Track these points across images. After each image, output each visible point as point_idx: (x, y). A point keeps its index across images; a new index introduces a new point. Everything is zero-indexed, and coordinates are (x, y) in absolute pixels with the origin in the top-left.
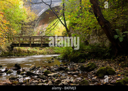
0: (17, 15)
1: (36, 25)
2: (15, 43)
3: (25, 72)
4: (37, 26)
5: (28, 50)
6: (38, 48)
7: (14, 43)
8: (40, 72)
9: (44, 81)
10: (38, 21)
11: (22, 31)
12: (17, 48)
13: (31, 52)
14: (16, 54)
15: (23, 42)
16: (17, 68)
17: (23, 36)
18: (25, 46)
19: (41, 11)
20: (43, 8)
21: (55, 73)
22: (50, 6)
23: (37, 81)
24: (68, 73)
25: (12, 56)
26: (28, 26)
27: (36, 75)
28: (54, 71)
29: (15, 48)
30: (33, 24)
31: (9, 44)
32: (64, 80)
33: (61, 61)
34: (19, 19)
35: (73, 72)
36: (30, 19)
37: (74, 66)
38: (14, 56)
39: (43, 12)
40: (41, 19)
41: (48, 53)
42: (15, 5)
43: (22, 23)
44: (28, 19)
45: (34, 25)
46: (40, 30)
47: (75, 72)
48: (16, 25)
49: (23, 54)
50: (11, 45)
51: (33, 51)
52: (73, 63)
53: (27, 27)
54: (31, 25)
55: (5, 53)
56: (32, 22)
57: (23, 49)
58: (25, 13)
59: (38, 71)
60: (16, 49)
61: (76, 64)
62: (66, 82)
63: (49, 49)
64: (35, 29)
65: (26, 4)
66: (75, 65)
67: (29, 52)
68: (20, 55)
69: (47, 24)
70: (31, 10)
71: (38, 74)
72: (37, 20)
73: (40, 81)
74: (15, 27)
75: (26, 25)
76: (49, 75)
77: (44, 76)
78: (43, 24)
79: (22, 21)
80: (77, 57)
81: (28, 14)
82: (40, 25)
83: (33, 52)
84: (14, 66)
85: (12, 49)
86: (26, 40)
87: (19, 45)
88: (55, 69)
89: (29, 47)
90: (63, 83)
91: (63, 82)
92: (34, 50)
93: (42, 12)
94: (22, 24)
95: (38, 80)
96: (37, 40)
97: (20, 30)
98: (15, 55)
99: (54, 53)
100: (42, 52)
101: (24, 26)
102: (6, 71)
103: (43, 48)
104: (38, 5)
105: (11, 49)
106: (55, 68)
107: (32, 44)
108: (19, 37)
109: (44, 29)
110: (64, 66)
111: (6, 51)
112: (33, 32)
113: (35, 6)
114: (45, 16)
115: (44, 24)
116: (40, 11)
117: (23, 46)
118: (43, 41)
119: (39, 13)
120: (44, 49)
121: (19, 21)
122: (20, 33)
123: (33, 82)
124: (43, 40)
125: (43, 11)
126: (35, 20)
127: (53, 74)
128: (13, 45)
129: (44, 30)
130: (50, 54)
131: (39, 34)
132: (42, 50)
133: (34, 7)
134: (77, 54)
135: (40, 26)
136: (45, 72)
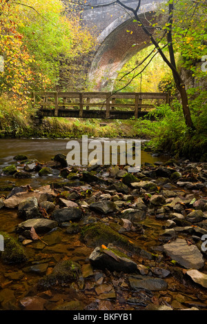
0: (50, 40)
1: (93, 64)
2: (47, 107)
3: (78, 175)
4: (95, 67)
5: (74, 125)
6: (97, 121)
7: (44, 107)
8: (112, 177)
9: (126, 196)
10: (97, 54)
11: (61, 80)
12: (51, 119)
13: (81, 129)
14: (49, 132)
15: (64, 107)
16: (59, 164)
17: (64, 91)
18: (69, 114)
19: (107, 29)
20: (111, 20)
21: (149, 182)
22: (135, 12)
23: (109, 196)
24: (178, 183)
25: (40, 137)
26: (74, 67)
27: (103, 181)
28: (144, 177)
29: (45, 119)
30: (86, 62)
31: (33, 110)
32: (173, 199)
33: (154, 155)
34: (54, 49)
35: (192, 184)
36: (79, 48)
37: (190, 168)
38: (44, 138)
39: (112, 30)
40: (106, 49)
41: (120, 134)
42: (44, 13)
43: (61, 59)
44: (75, 50)
45: (88, 66)
46: (102, 78)
47: (195, 184)
48: (48, 64)
49: (63, 134)
50: (37, 112)
51: (86, 129)
52: (186, 161)
53: (72, 70)
54: (80, 64)
55: (26, 129)
56: (84, 57)
57: (63, 121)
58: (67, 33)
59: (106, 174)
60: (48, 122)
61: (196, 166)
62: (178, 203)
63: (122, 125)
64: (90, 74)
65: (70, 11)
66: (193, 166)
67: (76, 129)
68: (58, 136)
69: (119, 63)
70: (81, 25)
71: (107, 181)
72: (96, 52)
73: (117, 196)
74: (46, 69)
75: (69, 65)
76: (134, 184)
77: (125, 186)
78: (111, 61)
79: (61, 55)
80: (197, 147)
81: (74, 37)
82: (103, 64)
83: (86, 131)
84: (52, 160)
85: (41, 122)
86: (70, 102)
87: (56, 114)
88: (145, 172)
89: (77, 119)
90: (169, 205)
91: (169, 203)
92: (87, 126)
93: (109, 30)
94: (61, 62)
95: (111, 194)
96: (96, 101)
97: (57, 77)
98: (45, 135)
99: (135, 135)
100: (106, 131)
101: (66, 66)
102: (37, 169)
103: (108, 122)
104: (98, 10)
105: (38, 122)
106: (146, 170)
107: (84, 111)
108: (55, 94)
109: (111, 73)
110: (169, 167)
111: (28, 126)
112: (86, 83)
113: (91, 13)
114: (115, 40)
115: (112, 63)
116: (104, 28)
117: (65, 115)
118: (110, 105)
119: (101, 32)
120: (112, 124)
121: (55, 56)
122: (57, 84)
123: (101, 198)
124: (111, 102)
125: (111, 26)
126: (90, 53)
127: (142, 183)
128: (42, 113)
129: (112, 78)
130: (125, 137)
131: (99, 87)
132: (105, 125)
133: (90, 18)
134: (199, 141)
135: (103, 68)
136: (123, 178)
